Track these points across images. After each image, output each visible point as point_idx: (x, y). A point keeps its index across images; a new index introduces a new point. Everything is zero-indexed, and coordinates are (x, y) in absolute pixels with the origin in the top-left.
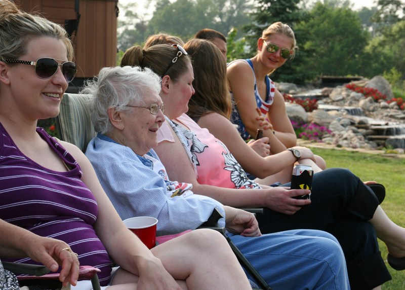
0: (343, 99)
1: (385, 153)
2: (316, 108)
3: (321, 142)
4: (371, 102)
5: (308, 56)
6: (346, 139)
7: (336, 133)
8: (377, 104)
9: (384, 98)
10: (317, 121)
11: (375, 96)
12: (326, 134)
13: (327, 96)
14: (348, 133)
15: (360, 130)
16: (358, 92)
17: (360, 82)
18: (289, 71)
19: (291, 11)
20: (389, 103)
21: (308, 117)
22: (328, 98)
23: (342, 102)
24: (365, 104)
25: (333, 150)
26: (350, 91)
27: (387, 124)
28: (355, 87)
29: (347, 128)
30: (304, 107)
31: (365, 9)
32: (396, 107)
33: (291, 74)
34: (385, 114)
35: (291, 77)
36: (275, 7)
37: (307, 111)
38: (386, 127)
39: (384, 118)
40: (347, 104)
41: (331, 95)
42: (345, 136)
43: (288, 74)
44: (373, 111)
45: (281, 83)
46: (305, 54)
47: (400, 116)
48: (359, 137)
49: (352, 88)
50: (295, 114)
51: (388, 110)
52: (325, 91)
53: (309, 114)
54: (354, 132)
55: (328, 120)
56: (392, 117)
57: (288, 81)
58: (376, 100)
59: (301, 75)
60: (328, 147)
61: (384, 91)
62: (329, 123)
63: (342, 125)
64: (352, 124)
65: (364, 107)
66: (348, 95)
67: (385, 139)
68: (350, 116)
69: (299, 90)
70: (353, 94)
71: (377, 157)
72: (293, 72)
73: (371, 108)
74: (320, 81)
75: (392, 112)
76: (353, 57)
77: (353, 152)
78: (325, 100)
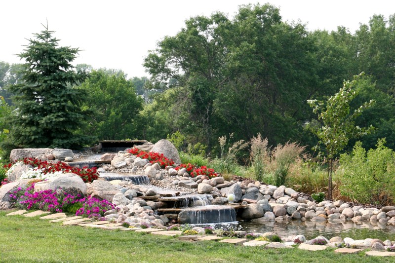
0: (126, 166)
1: (183, 234)
2: (96, 178)
3: (104, 220)
4: (157, 168)
5: (85, 119)
6: (133, 214)
7: (121, 206)
8: (164, 171)
9: (172, 164)
10: (98, 193)
11: (162, 161)
12: (109, 209)
13: (109, 163)
14: (134, 206)
15: (148, 203)
16: (143, 158)
17: (143, 146)
18: (64, 136)
19: (64, 69)
20: (177, 169)
21: (87, 188)
22: (109, 165)
23: (125, 169)
24: (151, 171)
25: (119, 230)
26: (134, 156)
27: (178, 194)
28: (139, 152)
29: (133, 201)
30: (82, 176)
31: (136, 79)
32: (186, 173)
33: (66, 138)
34: (175, 182)
35: (66, 141)
36: (45, 64)
37: (85, 181)
38: (177, 198)
39: (174, 186)
40: (131, 171)
41: (112, 162)
42: (131, 211)
43: (63, 139)
44: (161, 179)
45: (56, 149)
46: (82, 116)
47: (190, 184)
48: (148, 211)
49: (135, 153)
50: (71, 186)
51: (178, 177)
52: (106, 157)
53: (88, 184)
54: (142, 205)
55: (111, 192)
56: (181, 185)
57: (63, 146)
58: (163, 167)
59: (77, 139)
60: (113, 226)
61: (170, 155)
62: (113, 195)
63: (128, 197)
64: (139, 195)
65: (151, 175)
66: (132, 161)
67: (178, 212)
68: (135, 186)
69: (76, 156)
70: (138, 160)
71: (173, 240)
72: (69, 136)
73: (158, 176)
74: (99, 146)
75: (182, 180)
76: (130, 122)
77: (143, 234)
78: (106, 167)
